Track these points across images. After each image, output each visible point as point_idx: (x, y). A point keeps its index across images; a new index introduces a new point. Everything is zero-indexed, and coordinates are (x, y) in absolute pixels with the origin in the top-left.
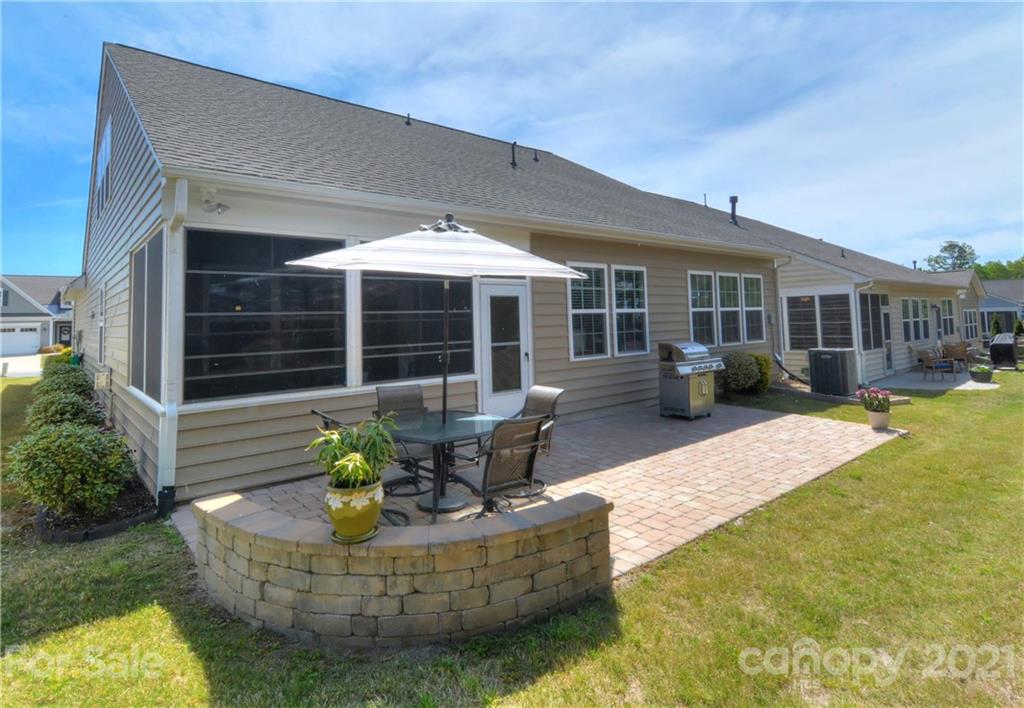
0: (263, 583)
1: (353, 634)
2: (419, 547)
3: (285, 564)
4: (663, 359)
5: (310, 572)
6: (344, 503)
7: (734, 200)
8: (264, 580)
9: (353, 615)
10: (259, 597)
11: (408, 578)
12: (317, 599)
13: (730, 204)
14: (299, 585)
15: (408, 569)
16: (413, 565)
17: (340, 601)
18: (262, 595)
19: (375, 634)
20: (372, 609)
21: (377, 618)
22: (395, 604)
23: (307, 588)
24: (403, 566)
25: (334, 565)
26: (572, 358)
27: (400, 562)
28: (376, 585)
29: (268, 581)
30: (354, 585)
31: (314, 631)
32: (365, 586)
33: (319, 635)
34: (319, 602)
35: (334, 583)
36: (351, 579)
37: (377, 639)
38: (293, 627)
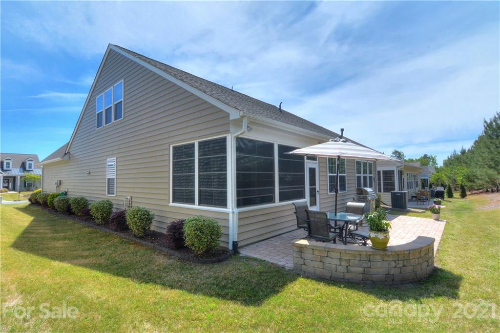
0: (347, 267)
1: (386, 281)
2: (407, 251)
3: (358, 259)
4: (358, 194)
5: (369, 261)
6: (385, 237)
7: (342, 130)
8: (348, 265)
9: (385, 275)
10: (346, 271)
11: (402, 261)
12: (373, 270)
13: (341, 132)
14: (365, 265)
15: (403, 259)
16: (404, 257)
17: (381, 270)
18: (348, 270)
19: (393, 280)
20: (392, 272)
21: (393, 275)
22: (399, 270)
23: (369, 266)
24: (401, 257)
25: (378, 258)
26: (329, 194)
27: (400, 256)
28: (393, 264)
29: (349, 266)
30: (386, 264)
31: (372, 281)
32: (389, 264)
33: (374, 282)
34: (373, 271)
35: (379, 264)
36: (385, 263)
37: (394, 282)
38: (362, 280)
